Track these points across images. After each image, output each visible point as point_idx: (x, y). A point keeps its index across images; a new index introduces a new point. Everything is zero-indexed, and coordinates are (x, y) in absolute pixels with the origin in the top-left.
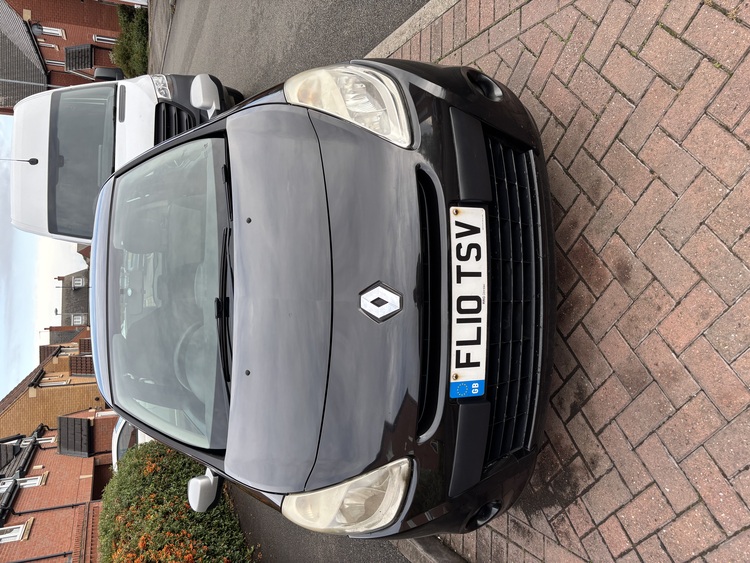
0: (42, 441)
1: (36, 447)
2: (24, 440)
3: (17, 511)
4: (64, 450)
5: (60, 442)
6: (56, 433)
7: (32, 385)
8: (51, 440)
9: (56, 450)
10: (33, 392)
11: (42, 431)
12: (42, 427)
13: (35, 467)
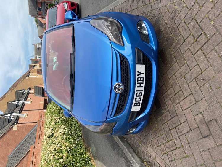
0: (30, 91)
1: (28, 93)
2: (25, 91)
3: (24, 110)
4: (36, 94)
5: (35, 92)
6: (34, 90)
7: (27, 76)
8: (32, 91)
9: (34, 94)
10: (27, 78)
11: (30, 89)
12: (30, 88)
13: (28, 99)
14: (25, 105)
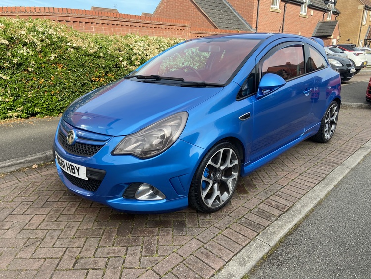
0: (330, 14)
1: (326, 11)
2: (333, 5)
3: (288, 5)
4: (320, 24)
5: (325, 22)
6: (333, 20)
7: (366, 6)
8: (329, 18)
9: (321, 21)
10: (361, 7)
11: (336, 13)
12: (338, 14)
13: (312, 12)
14: (299, 7)
